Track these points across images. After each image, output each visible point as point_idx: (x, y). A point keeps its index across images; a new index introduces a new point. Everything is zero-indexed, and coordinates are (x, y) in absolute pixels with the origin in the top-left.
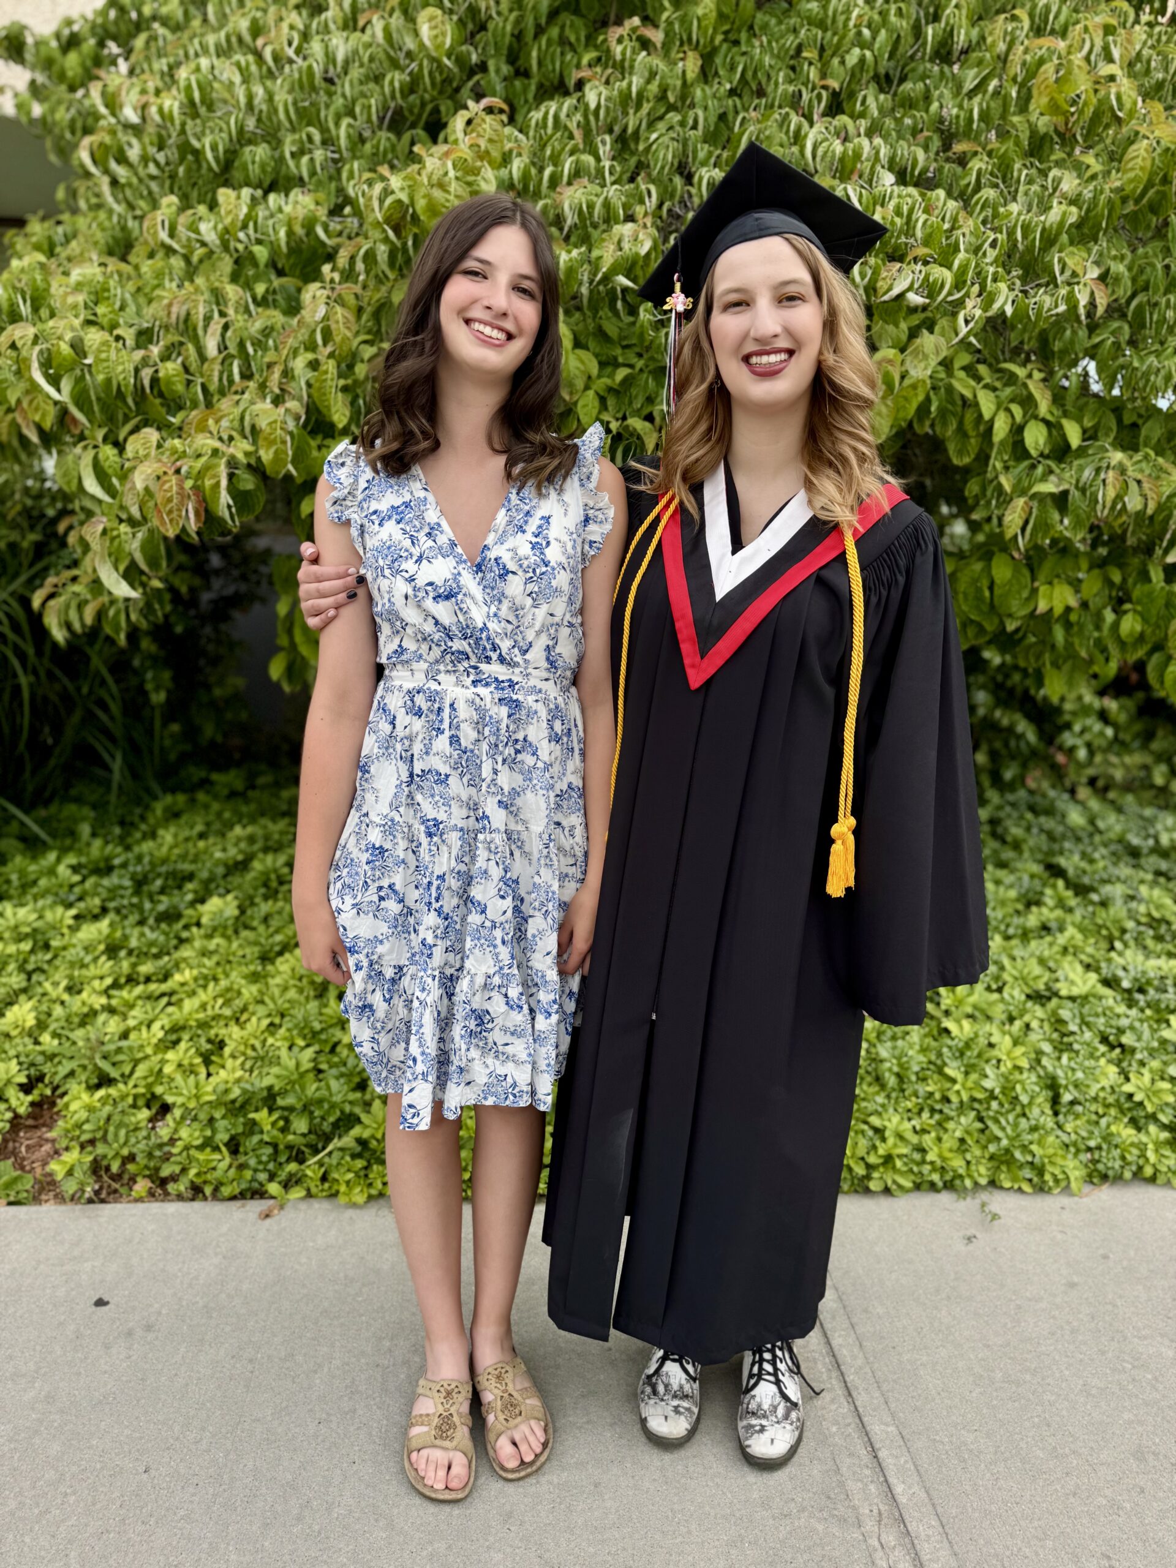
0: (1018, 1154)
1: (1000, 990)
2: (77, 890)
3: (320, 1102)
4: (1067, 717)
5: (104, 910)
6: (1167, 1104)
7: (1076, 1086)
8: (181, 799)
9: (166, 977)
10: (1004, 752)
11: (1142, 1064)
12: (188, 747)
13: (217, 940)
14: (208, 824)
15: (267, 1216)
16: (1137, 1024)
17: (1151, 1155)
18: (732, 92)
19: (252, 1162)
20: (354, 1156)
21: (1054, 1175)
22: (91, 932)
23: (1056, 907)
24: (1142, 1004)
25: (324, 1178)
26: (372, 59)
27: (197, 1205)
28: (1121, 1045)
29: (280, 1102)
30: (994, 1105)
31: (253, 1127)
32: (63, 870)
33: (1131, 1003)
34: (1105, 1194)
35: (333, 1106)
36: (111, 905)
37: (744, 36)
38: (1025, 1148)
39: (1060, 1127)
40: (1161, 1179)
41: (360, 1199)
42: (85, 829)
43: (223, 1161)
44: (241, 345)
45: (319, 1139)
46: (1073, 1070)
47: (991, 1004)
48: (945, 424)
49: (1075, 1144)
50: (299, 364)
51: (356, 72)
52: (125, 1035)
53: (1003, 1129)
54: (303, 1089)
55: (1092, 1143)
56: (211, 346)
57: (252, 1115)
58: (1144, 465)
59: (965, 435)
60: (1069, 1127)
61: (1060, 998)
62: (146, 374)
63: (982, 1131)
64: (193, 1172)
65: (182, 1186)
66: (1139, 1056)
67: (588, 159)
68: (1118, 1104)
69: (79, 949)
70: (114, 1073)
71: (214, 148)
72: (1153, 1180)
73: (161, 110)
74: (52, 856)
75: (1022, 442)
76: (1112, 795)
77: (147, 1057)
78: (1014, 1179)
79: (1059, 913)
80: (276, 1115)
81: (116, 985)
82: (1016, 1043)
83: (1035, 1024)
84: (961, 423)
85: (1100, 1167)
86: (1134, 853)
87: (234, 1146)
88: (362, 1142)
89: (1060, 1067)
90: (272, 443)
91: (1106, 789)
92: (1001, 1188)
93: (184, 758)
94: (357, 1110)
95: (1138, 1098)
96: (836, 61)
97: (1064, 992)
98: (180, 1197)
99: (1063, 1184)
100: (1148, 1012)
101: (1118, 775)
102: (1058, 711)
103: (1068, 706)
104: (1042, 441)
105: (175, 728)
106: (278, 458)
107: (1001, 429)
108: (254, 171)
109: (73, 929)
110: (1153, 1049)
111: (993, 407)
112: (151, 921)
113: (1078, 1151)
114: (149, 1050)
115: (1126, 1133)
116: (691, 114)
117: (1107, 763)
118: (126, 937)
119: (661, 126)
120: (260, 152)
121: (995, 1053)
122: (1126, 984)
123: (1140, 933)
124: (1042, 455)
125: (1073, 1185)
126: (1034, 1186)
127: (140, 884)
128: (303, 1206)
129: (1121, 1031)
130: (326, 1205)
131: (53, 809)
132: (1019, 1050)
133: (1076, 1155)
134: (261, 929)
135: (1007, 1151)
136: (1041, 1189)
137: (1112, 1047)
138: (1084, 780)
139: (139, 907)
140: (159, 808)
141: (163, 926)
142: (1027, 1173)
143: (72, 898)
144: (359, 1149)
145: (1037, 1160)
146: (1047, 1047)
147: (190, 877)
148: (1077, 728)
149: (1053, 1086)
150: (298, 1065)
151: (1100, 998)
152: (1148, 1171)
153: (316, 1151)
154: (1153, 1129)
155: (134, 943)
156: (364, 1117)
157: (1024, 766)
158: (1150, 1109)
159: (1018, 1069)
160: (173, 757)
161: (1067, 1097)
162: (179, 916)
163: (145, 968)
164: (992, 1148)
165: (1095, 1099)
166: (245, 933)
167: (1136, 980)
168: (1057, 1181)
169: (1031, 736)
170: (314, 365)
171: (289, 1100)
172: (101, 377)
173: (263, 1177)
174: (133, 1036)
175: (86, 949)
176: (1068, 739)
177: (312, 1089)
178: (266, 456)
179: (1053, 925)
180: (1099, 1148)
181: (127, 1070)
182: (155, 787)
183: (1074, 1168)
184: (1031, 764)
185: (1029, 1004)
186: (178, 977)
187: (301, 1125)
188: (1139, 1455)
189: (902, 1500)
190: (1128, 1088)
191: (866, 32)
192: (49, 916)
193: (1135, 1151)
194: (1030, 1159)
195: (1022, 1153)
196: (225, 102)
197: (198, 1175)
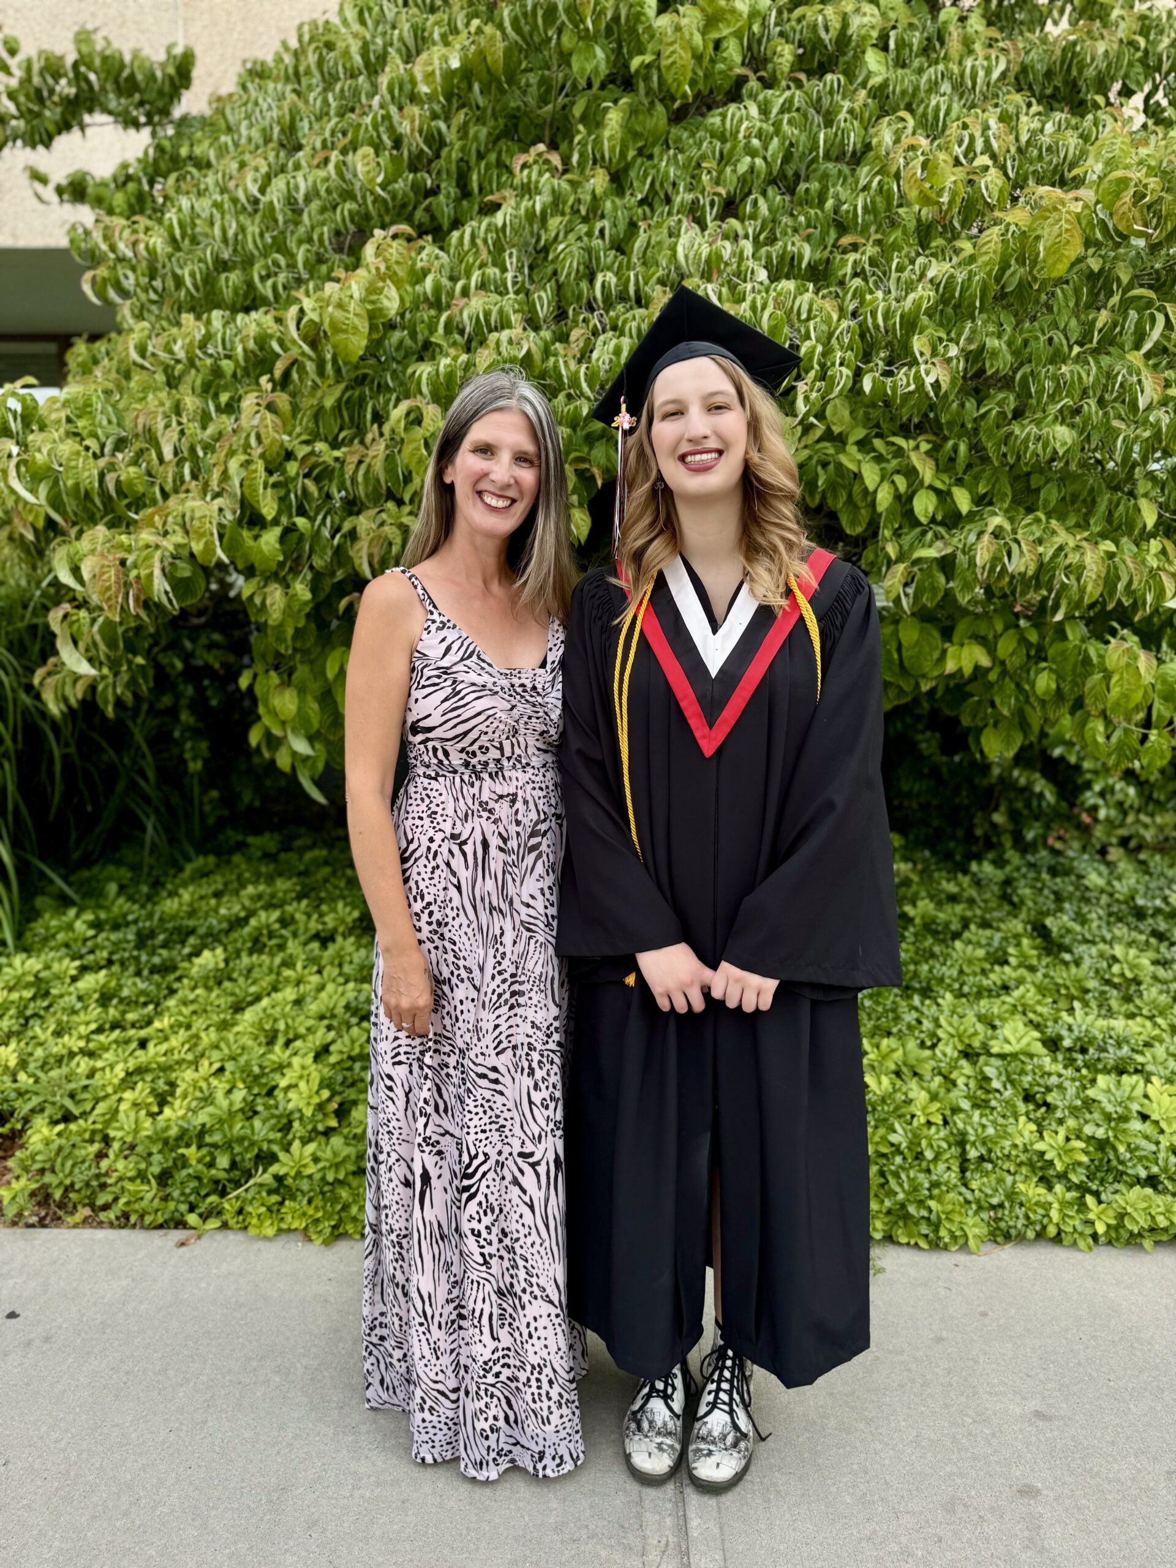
0: (912, 1209)
1: (933, 1047)
2: (90, 944)
3: (241, 1140)
4: (1088, 776)
5: (110, 962)
6: (1080, 1164)
7: (984, 1143)
8: (212, 859)
9: (149, 1023)
10: (1026, 812)
11: (1061, 1122)
12: (225, 812)
13: (199, 991)
14: (226, 884)
15: (182, 1244)
16: (1067, 1084)
17: (1055, 1215)
18: (642, 203)
19: (176, 1194)
20: (270, 1192)
21: (950, 1231)
22: (90, 982)
23: (1020, 966)
24: (1080, 1063)
25: (240, 1212)
26: (329, 191)
27: (124, 1233)
28: (1046, 1104)
29: (208, 1139)
30: (898, 1160)
31: (183, 1162)
32: (79, 926)
33: (1070, 1062)
34: (1007, 1255)
35: (253, 1144)
36: (115, 957)
37: (657, 151)
38: (921, 1203)
39: (966, 1185)
40: (1067, 1240)
41: (270, 1232)
42: (112, 888)
43: (149, 1192)
44: (192, 449)
45: (240, 1173)
46: (984, 1127)
47: (920, 1061)
48: (835, 497)
49: (978, 1202)
50: (234, 465)
51: (315, 205)
52: (91, 1075)
53: (901, 1185)
54: (231, 1128)
55: (995, 1201)
56: (168, 452)
57: (181, 1151)
58: (1034, 528)
59: (856, 507)
60: (974, 1185)
61: (991, 1055)
62: (110, 479)
63: (882, 1186)
64: (122, 1201)
65: (111, 1215)
66: (1059, 1114)
67: (493, 272)
68: (1031, 1164)
69: (74, 998)
70: (76, 1111)
71: (192, 275)
72: (1058, 1239)
73: (147, 248)
74: (72, 912)
75: (912, 510)
76: (1142, 856)
77: (107, 1096)
78: (910, 1235)
79: (1023, 971)
80: (204, 1151)
81: (100, 1030)
82: (934, 1097)
83: (961, 1081)
84: (850, 496)
85: (1002, 1225)
86: (1140, 914)
87: (164, 1178)
88: (279, 1179)
89: (973, 1122)
90: (201, 535)
91: (1139, 848)
92: (899, 1244)
93: (222, 823)
94: (275, 1148)
95: (1048, 1157)
96: (728, 169)
97: (995, 1050)
98: (111, 1225)
99: (961, 1241)
100: (1084, 1071)
101: (1149, 835)
102: (1077, 768)
103: (1087, 765)
104: (931, 509)
105: (214, 794)
106: (209, 549)
107: (884, 498)
108: (228, 294)
109: (74, 979)
110: (1076, 1108)
111: (877, 479)
112: (145, 972)
113: (980, 1208)
114: (110, 1090)
115: (1032, 1191)
116: (598, 225)
117: (1138, 821)
118: (120, 987)
119: (572, 237)
120: (235, 277)
121: (913, 1109)
122: (1067, 1043)
123: (1103, 993)
124: (933, 520)
125: (972, 1243)
126: (930, 1243)
127: (143, 940)
128: (219, 1236)
129: (1049, 1089)
130: (240, 1236)
131: (95, 870)
132: (936, 1105)
133: (976, 1213)
134: (241, 980)
135: (903, 1206)
136: (936, 1245)
137: (1038, 1106)
138: (1114, 840)
139: (137, 959)
140: (189, 868)
141: (156, 977)
142: (924, 1229)
143: (84, 950)
144: (275, 1185)
145: (933, 1217)
146: (965, 1105)
147: (192, 932)
148: (1097, 788)
149: (961, 1141)
150: (231, 1104)
151: (1031, 1056)
152: (1052, 1231)
153: (238, 1185)
154: (1059, 1188)
155: (125, 993)
156: (282, 1156)
157: (1048, 827)
158: (1059, 1167)
159: (929, 1123)
160: (211, 821)
161: (973, 1154)
162: (175, 968)
163: (131, 1016)
164: (888, 1203)
165: (1008, 1156)
166: (227, 984)
167: (1079, 1039)
168: (954, 1238)
169: (1050, 797)
170: (246, 464)
171: (217, 1138)
172: (70, 483)
173: (183, 1208)
174: (98, 1075)
175: (80, 998)
176: (1090, 798)
177: (238, 1127)
178: (197, 547)
179: (1012, 984)
180: (1001, 1206)
181: (88, 1106)
182: (191, 851)
183: (975, 1227)
184: (1054, 825)
185: (963, 1062)
186: (157, 1024)
187: (223, 1161)
188: (949, 1507)
189: (694, 1533)
190: (1040, 1146)
191: (755, 142)
192: (56, 967)
193: (1041, 1211)
194: (924, 1213)
195: (918, 1209)
196: (206, 235)
197: (128, 1203)
